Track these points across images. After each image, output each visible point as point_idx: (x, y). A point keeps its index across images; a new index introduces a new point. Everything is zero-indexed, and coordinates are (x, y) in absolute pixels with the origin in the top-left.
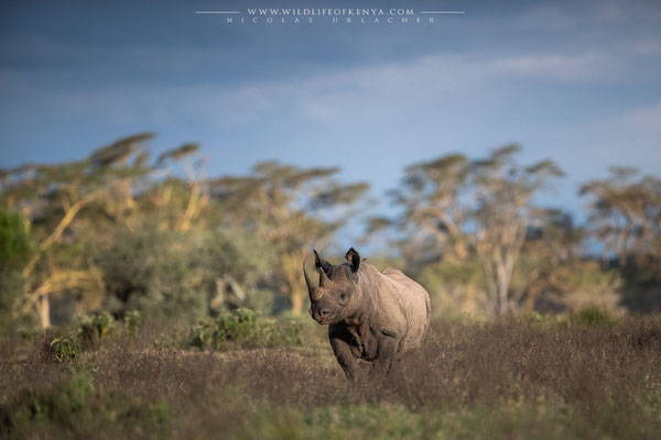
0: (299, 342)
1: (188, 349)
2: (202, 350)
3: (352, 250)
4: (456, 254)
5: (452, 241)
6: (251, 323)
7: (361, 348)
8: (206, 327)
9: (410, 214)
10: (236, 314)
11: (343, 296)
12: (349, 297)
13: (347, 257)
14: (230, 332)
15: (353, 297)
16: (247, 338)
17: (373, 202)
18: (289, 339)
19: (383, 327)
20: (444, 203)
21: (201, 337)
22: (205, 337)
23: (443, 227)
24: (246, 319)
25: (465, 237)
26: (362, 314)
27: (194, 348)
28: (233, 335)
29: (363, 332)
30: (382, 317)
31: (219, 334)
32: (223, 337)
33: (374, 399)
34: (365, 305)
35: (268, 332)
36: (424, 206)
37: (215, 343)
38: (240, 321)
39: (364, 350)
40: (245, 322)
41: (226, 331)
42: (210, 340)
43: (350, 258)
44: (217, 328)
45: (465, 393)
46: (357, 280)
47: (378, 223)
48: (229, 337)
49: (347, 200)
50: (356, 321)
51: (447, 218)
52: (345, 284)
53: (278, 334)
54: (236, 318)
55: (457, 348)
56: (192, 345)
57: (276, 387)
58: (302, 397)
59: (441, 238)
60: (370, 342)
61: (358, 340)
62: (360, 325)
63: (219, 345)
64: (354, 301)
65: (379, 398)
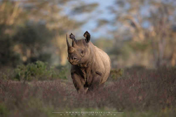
0: (65, 78)
1: (13, 80)
2: (19, 80)
3: (87, 32)
4: (139, 37)
5: (137, 31)
6: (43, 68)
7: (85, 80)
8: (22, 69)
9: (118, 18)
10: (36, 64)
11: (82, 52)
12: (85, 53)
13: (84, 35)
14: (33, 72)
15: (86, 53)
16: (41, 76)
17: (100, 12)
18: (61, 76)
19: (97, 70)
20: (134, 13)
21: (19, 74)
22: (21, 74)
23: (133, 25)
24: (41, 66)
25: (143, 29)
26: (89, 62)
27: (16, 79)
28: (34, 74)
29: (88, 71)
30: (97, 65)
31: (28, 73)
32: (30, 75)
33: (101, 105)
34: (91, 58)
35: (50, 73)
36: (124, 15)
37: (26, 77)
38: (38, 67)
39: (86, 81)
40: (40, 68)
41: (31, 72)
42: (24, 76)
43: (86, 36)
44: (27, 70)
45: (144, 104)
46: (88, 46)
47: (102, 22)
48: (32, 75)
49: (89, 11)
50: (86, 66)
51: (135, 21)
52: (83, 48)
53: (56, 74)
54: (36, 66)
55: (140, 83)
56: (15, 78)
57: (55, 99)
58: (68, 104)
59: (132, 30)
60: (90, 77)
61: (85, 76)
62: (87, 68)
63: (27, 78)
64: (87, 55)
65: (103, 105)
